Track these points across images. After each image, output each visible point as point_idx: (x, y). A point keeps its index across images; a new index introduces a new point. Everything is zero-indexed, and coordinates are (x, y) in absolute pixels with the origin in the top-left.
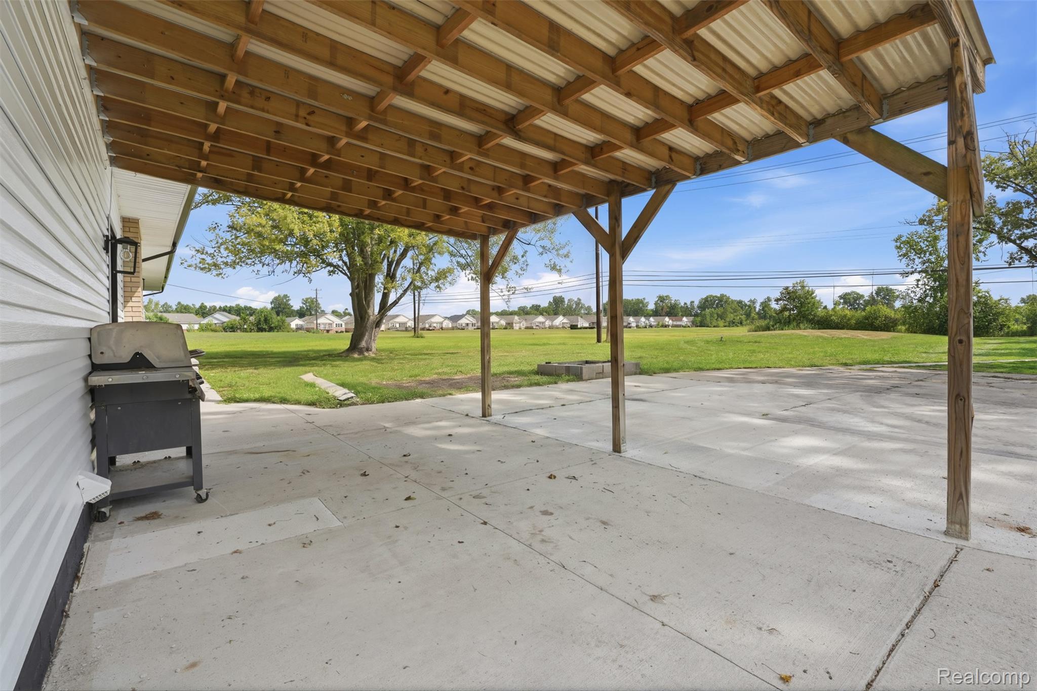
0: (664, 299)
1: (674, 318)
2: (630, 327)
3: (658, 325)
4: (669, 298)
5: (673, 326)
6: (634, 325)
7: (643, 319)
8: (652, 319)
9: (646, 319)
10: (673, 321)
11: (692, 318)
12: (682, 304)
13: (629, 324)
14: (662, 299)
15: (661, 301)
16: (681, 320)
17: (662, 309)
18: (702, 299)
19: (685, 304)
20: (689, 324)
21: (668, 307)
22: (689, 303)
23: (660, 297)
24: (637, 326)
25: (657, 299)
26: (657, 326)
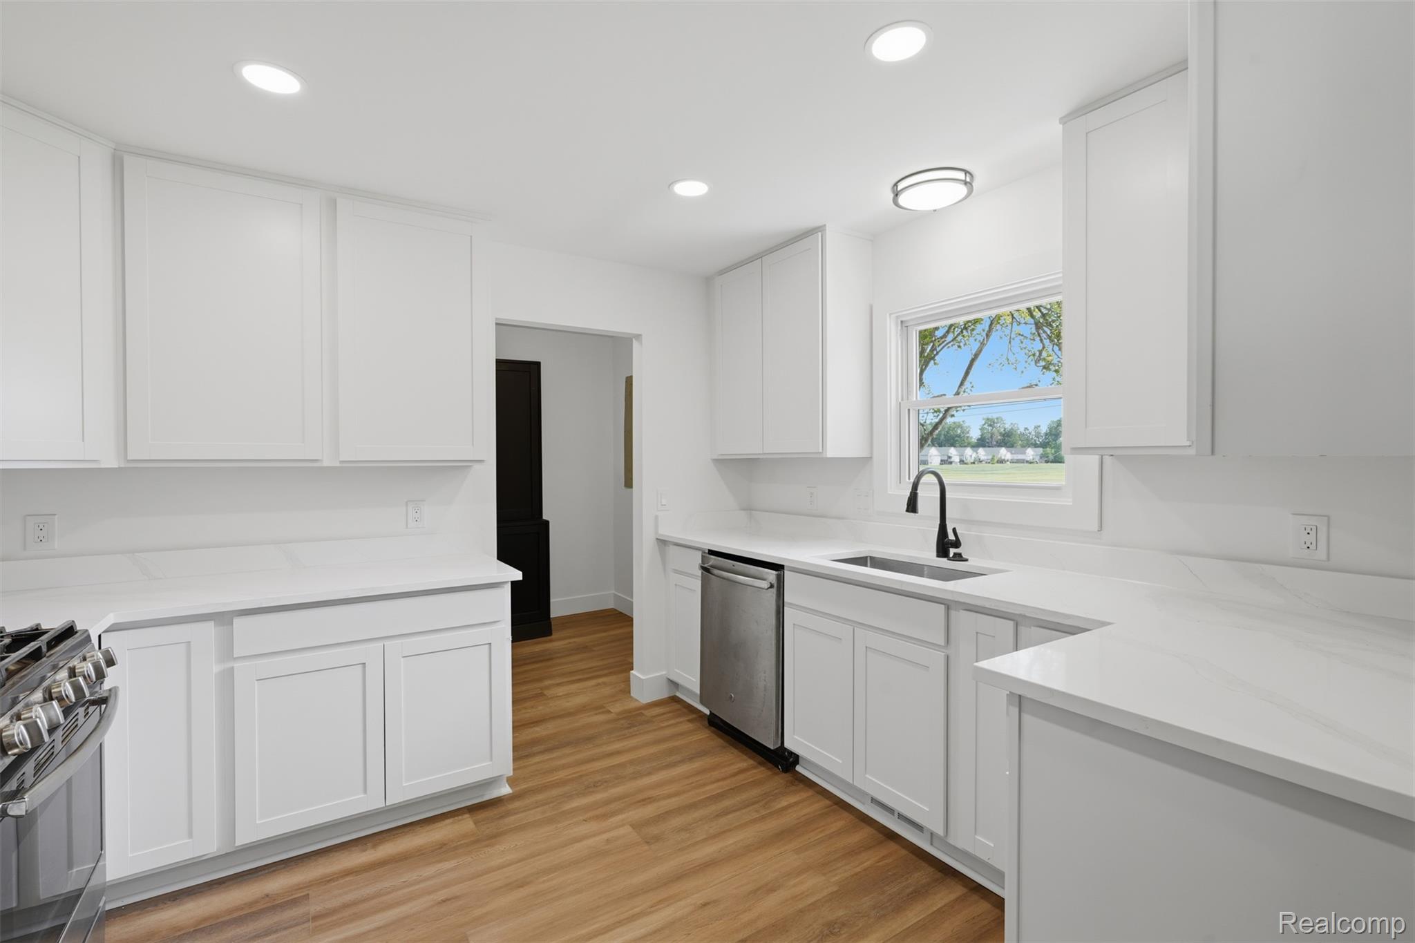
0: (994, 422)
1: (1013, 450)
2: (951, 463)
3: (993, 459)
4: (1002, 420)
5: (1012, 462)
6: (956, 459)
7: (969, 451)
8: (981, 450)
9: (974, 451)
10: (1012, 453)
11: (1040, 450)
12: (1022, 430)
13: (950, 457)
14: (991, 422)
15: (990, 425)
16: (1024, 453)
17: (991, 437)
18: (1053, 422)
19: (1026, 429)
20: (1037, 459)
21: (1001, 433)
22: (1031, 429)
23: (988, 419)
24: (962, 462)
25: (983, 422)
26: (991, 461)
